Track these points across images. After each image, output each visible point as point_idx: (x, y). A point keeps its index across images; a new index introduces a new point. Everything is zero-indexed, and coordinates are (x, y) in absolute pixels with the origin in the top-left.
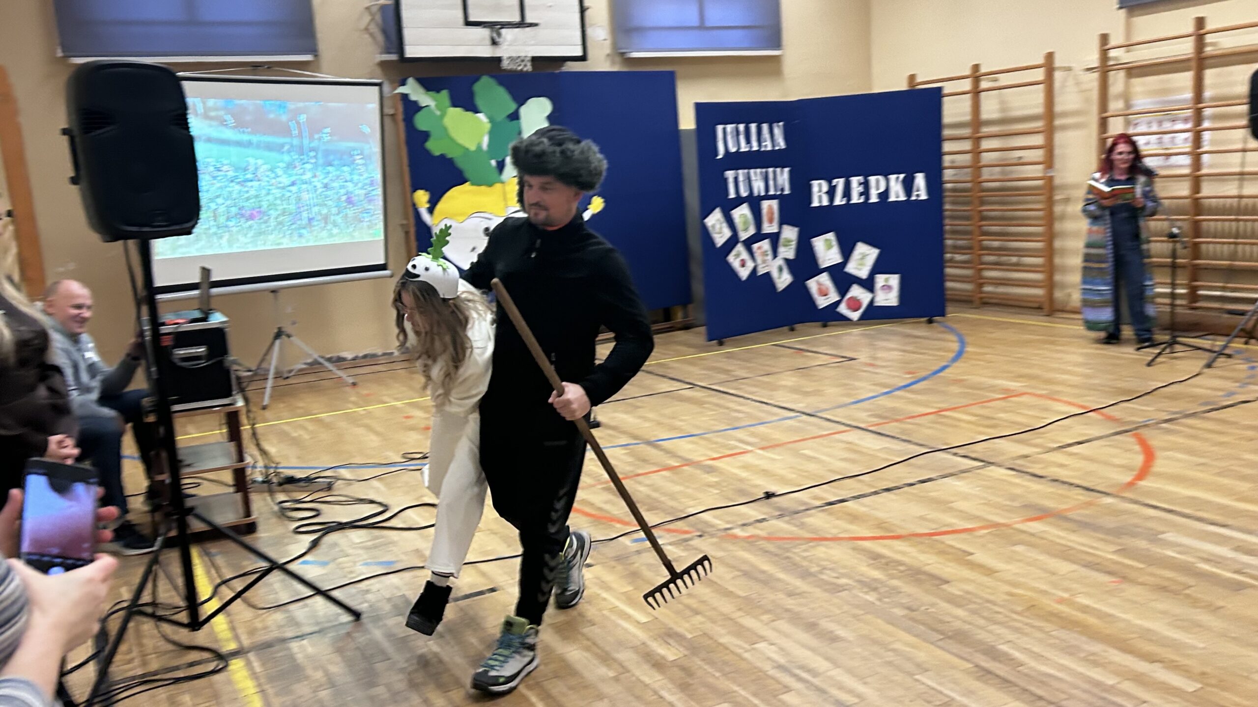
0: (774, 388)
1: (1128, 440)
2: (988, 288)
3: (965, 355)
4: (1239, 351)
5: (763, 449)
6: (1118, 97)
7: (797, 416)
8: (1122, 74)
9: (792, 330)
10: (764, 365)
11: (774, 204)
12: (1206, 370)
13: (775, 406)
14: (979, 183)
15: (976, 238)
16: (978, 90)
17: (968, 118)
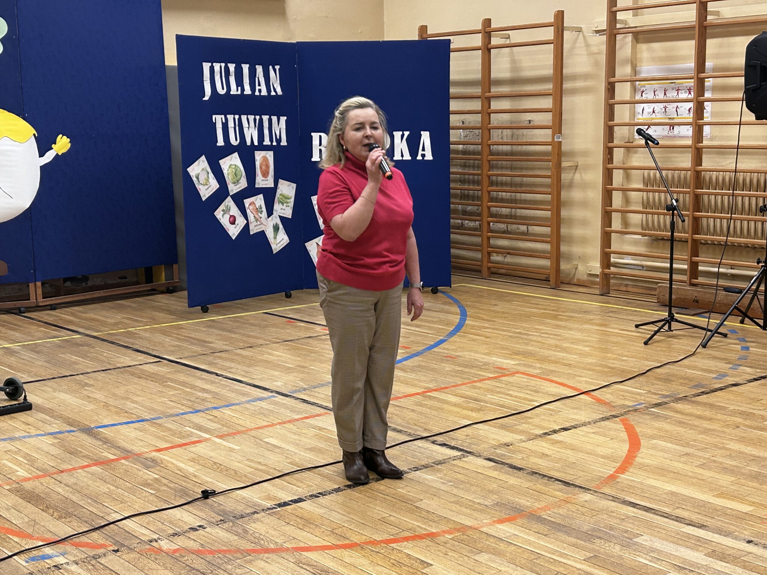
0: (252, 362)
1: (616, 426)
2: (496, 258)
3: (464, 328)
4: (733, 331)
5: (221, 437)
6: (625, 62)
7: (270, 397)
8: (630, 37)
9: (288, 296)
10: (249, 336)
11: (270, 155)
12: (700, 350)
13: (250, 385)
14: (489, 146)
15: (486, 203)
16: (489, 46)
17: (479, 76)
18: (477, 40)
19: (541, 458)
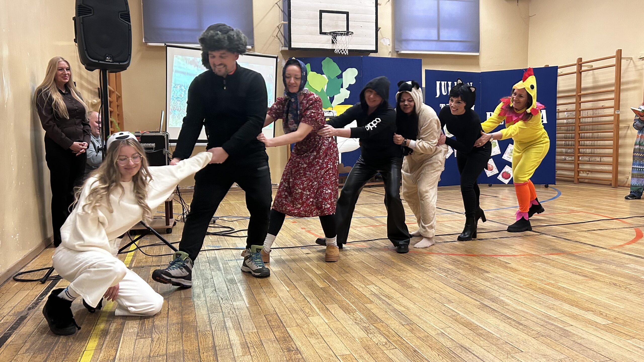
0: (448, 204)
1: (631, 230)
2: (582, 175)
7: (452, 213)
10: (449, 197)
13: (444, 210)
14: (580, 119)
15: (577, 147)
16: (581, 71)
17: (575, 87)
18: (574, 69)
19: (583, 237)
